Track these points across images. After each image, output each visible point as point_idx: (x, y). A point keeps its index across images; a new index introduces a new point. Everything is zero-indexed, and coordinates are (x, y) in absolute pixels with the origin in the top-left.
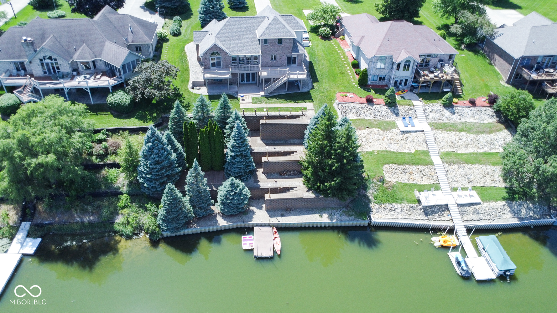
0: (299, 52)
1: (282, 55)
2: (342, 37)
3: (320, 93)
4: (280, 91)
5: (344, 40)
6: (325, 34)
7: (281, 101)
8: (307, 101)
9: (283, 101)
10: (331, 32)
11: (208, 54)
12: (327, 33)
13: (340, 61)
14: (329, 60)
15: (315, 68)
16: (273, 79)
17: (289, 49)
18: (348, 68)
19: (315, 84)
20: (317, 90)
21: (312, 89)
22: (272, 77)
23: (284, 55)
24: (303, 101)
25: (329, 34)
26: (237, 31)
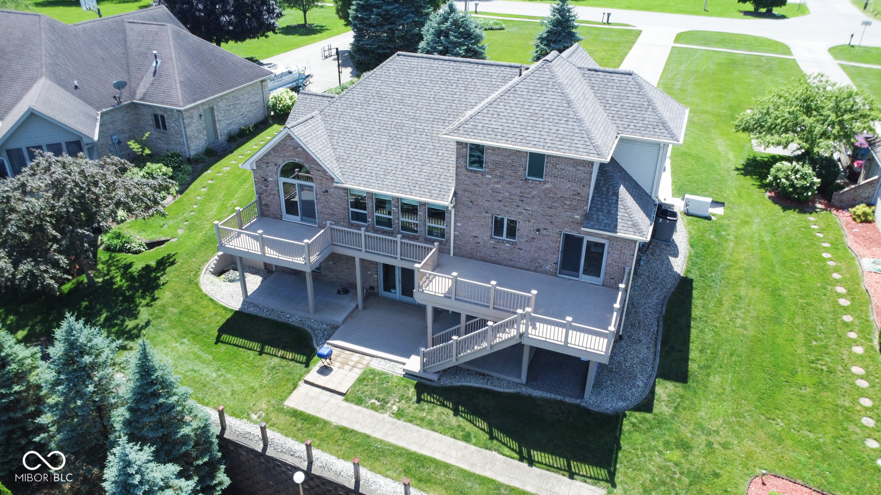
0: (614, 229)
1: (541, 226)
2: (861, 209)
3: (667, 444)
4: (495, 374)
5: (866, 221)
6: (792, 185)
7: (469, 427)
8: (585, 469)
9: (477, 428)
10: (817, 180)
11: (272, 167)
12: (799, 183)
13: (827, 307)
14: (774, 292)
15: (696, 312)
16: (469, 318)
17: (575, 209)
18: (858, 350)
19: (665, 390)
20: (660, 423)
21: (638, 408)
22: (464, 309)
23: (549, 226)
24: (561, 462)
25: (807, 189)
26: (401, 102)
